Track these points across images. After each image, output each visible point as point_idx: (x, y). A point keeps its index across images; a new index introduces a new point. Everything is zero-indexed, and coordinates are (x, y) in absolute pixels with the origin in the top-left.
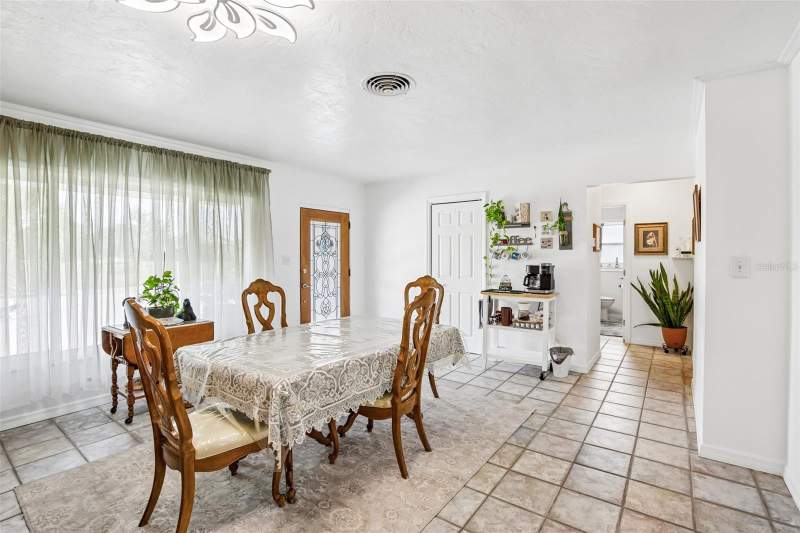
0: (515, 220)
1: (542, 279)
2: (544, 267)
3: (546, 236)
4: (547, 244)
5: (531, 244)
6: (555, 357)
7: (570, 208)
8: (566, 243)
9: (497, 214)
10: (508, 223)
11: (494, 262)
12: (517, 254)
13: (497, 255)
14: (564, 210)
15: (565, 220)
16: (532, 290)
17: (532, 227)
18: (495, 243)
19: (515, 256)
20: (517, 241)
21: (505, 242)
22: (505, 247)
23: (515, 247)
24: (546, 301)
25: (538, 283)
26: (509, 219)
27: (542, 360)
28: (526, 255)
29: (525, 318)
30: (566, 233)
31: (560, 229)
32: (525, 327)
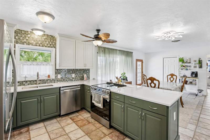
0: (187, 61)
1: (195, 75)
2: (196, 72)
3: (195, 65)
4: (195, 67)
5: (191, 67)
6: (199, 91)
7: (202, 59)
8: (201, 67)
9: (182, 60)
10: (185, 62)
11: (181, 71)
12: (187, 69)
13: (182, 69)
14: (200, 60)
15: (200, 62)
16: (193, 77)
17: (191, 63)
18: (181, 67)
19: (187, 70)
20: (187, 66)
21: (184, 66)
22: (184, 68)
23: (187, 68)
24: (197, 79)
25: (194, 76)
26: (185, 61)
27: (196, 92)
28: (190, 69)
29: (191, 83)
30: (201, 65)
31: (199, 64)
32: (191, 85)
